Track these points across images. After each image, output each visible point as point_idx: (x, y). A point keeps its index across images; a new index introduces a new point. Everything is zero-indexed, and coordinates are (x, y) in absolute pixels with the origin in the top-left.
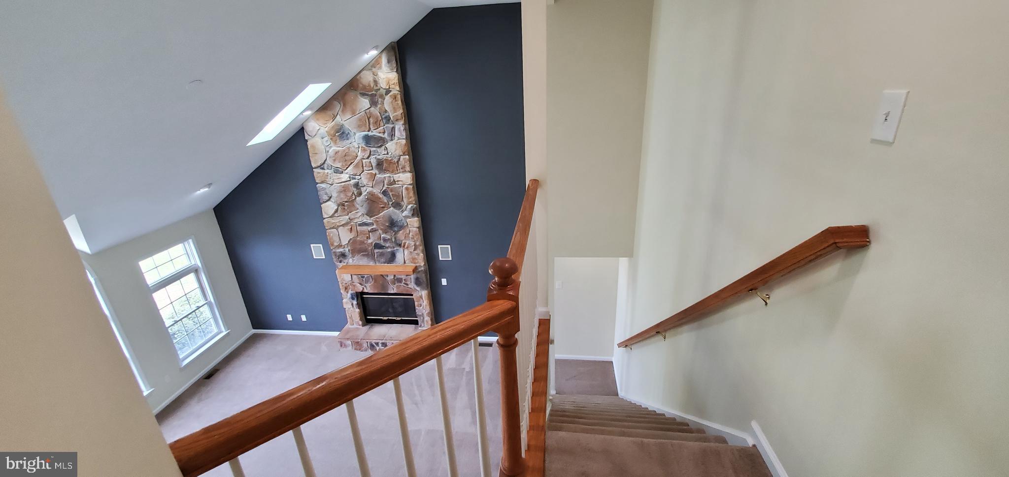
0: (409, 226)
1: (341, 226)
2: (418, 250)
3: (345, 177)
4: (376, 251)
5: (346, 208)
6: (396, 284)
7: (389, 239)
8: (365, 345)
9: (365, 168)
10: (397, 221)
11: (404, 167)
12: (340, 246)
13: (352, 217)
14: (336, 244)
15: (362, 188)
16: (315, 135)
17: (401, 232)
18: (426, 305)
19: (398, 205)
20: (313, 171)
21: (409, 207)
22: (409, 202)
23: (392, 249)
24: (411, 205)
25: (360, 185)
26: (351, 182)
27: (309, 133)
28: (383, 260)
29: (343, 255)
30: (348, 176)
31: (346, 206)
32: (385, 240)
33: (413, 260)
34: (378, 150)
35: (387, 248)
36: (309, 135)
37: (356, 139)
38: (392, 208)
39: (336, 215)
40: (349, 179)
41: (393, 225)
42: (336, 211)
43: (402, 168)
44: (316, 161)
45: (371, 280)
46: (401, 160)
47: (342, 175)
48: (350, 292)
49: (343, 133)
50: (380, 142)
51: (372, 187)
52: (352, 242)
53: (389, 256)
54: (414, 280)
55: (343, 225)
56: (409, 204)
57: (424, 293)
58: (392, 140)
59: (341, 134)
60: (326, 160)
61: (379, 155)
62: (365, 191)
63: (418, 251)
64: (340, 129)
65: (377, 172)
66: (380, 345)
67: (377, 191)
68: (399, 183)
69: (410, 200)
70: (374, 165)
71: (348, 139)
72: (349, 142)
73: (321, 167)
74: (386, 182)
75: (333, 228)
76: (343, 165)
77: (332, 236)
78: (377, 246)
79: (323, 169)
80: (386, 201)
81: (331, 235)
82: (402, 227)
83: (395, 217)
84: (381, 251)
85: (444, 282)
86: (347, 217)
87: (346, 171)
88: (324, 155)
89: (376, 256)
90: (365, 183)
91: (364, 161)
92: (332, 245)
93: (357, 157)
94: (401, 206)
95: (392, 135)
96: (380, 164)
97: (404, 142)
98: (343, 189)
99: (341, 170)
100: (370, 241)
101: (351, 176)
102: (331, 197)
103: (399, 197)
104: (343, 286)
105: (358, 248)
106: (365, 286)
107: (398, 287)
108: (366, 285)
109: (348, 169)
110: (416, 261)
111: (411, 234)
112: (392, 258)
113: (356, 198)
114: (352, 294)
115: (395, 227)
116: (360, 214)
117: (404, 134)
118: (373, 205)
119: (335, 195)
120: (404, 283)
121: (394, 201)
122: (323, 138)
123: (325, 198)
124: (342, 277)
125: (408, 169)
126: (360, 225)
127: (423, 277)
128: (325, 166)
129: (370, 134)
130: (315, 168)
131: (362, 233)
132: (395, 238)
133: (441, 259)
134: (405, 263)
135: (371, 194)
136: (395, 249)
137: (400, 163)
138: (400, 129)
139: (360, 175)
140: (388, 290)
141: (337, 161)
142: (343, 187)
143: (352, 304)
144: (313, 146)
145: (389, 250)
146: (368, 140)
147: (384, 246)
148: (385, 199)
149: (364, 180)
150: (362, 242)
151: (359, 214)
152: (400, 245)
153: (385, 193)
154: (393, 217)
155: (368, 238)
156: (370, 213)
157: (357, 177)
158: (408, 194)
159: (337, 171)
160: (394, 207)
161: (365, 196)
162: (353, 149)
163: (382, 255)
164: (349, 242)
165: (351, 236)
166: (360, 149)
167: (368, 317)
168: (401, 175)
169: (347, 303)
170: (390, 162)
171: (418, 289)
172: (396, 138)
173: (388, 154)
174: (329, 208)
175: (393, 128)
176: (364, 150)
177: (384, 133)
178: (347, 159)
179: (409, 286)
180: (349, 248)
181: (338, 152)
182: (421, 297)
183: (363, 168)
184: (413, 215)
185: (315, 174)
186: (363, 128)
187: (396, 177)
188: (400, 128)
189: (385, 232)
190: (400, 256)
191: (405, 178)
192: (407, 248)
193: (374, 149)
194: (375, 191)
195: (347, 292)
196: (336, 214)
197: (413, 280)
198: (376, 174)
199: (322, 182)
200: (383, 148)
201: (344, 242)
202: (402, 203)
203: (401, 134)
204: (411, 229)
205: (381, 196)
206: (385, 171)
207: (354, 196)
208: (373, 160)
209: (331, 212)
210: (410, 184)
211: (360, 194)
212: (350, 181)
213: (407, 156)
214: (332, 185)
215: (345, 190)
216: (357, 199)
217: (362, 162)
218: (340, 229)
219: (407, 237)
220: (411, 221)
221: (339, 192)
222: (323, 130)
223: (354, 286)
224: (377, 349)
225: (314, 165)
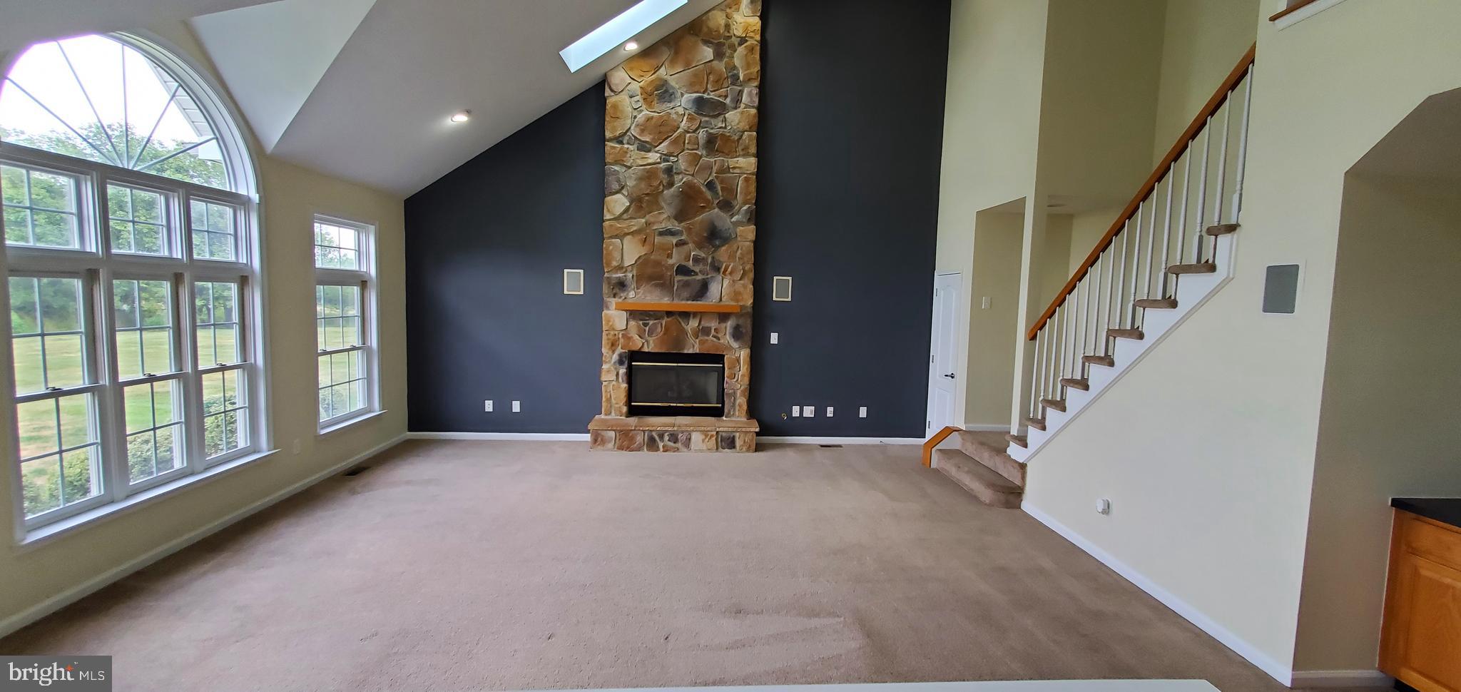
0: (739, 239)
1: (628, 234)
2: (746, 279)
3: (653, 157)
4: (679, 278)
5: (644, 205)
6: (700, 338)
7: (703, 259)
8: (639, 439)
9: (686, 146)
10: (721, 230)
11: (746, 148)
12: (620, 268)
13: (652, 220)
14: (615, 264)
15: (675, 176)
16: (622, 91)
17: (724, 248)
18: (742, 375)
19: (726, 206)
20: (604, 145)
21: (745, 208)
22: (743, 207)
23: (704, 277)
24: (747, 206)
25: (674, 171)
26: (661, 165)
27: (614, 88)
28: (686, 294)
29: (622, 285)
30: (659, 155)
31: (641, 203)
32: (697, 260)
33: (736, 295)
34: (713, 121)
35: (696, 274)
36: (612, 90)
37: (684, 101)
38: (716, 210)
39: (625, 216)
40: (659, 160)
41: (714, 236)
42: (626, 211)
43: (743, 150)
44: (614, 129)
45: (659, 329)
46: (744, 137)
47: (650, 154)
48: (619, 351)
49: (666, 91)
50: (718, 109)
51: (693, 175)
52: (642, 263)
53: (697, 287)
54: (731, 331)
55: (632, 233)
56: (745, 204)
57: (744, 354)
58: (736, 108)
59: (662, 92)
60: (630, 128)
61: (712, 129)
62: (679, 181)
64: (663, 86)
65: (704, 152)
66: (666, 438)
67: (699, 181)
68: (736, 171)
69: (748, 198)
70: (701, 142)
71: (670, 102)
72: (672, 105)
73: (618, 141)
74: (715, 169)
75: (616, 237)
76: (653, 139)
77: (612, 250)
78: (682, 270)
79: (621, 143)
80: (710, 198)
81: (611, 247)
82: (726, 240)
83: (719, 224)
84: (684, 278)
85: (774, 338)
86: (643, 220)
87: (657, 149)
88: (629, 121)
89: (675, 288)
90: (683, 167)
91: (688, 135)
92: (609, 264)
93: (678, 128)
94: (731, 207)
95: (737, 101)
96: (711, 141)
97: (754, 111)
98: (647, 175)
99: (648, 146)
100: (670, 262)
101: (663, 157)
102: (623, 188)
103: (730, 190)
104: (608, 339)
105: (650, 273)
106: (647, 341)
107: (702, 343)
108: (649, 339)
109: (663, 145)
110: (741, 298)
111: (739, 251)
112: (703, 289)
113: (663, 191)
114: (620, 355)
115: (717, 239)
116: (665, 216)
117: (755, 101)
118: (689, 202)
119: (631, 183)
120: (714, 336)
121: (721, 198)
122: (630, 97)
123: (616, 186)
124: (611, 323)
125: (753, 150)
126: (661, 234)
127: (747, 325)
128: (625, 139)
129: (706, 96)
130: (610, 140)
131: (662, 248)
132: (713, 258)
133: (774, 299)
134: (721, 300)
135: (688, 187)
136: (709, 276)
137: (741, 142)
138: (750, 95)
139: (677, 156)
140: (683, 349)
141: (646, 133)
142: (647, 172)
143: (617, 374)
144: (615, 107)
145: (700, 277)
146: (700, 104)
147: (693, 271)
148: (709, 195)
149: (682, 164)
150: (658, 263)
151: (663, 219)
152: (717, 270)
153: (710, 185)
154: (716, 223)
155: (669, 256)
156: (680, 216)
157: (672, 158)
158: (747, 187)
159: (644, 147)
160: (720, 208)
161: (679, 187)
162: (674, 116)
163: (685, 285)
164: (636, 262)
165: (643, 251)
166: (685, 118)
167: (633, 404)
168: (740, 159)
169: (608, 371)
170: (725, 139)
171: (735, 345)
172: (742, 106)
173: (725, 128)
174: (617, 203)
175: (741, 92)
176: (691, 119)
177: (726, 97)
178: (662, 129)
179: (722, 341)
180: (635, 273)
181: (652, 118)
182: (738, 360)
183: (684, 146)
184: (748, 221)
185: (607, 149)
186: (696, 88)
187: (732, 162)
188: (751, 91)
189: (700, 246)
190: (714, 289)
191: (747, 163)
192: (731, 274)
193: (707, 119)
194: (696, 181)
195: (613, 352)
196: (625, 215)
197: (729, 330)
198: (701, 157)
199: (616, 162)
200: (721, 118)
201: (629, 261)
202: (734, 203)
203: (751, 99)
204: (740, 244)
205: (704, 189)
206: (720, 152)
207: (661, 187)
208: (702, 134)
209: (619, 210)
210: (752, 174)
211: (671, 184)
212: (659, 163)
213: (755, 133)
214: (630, 167)
215: (649, 175)
216: (665, 192)
217: (685, 136)
218: (627, 239)
219: (732, 257)
220: (743, 231)
221: (640, 179)
222: (635, 87)
223: (630, 338)
224: (661, 445)
225: (608, 134)
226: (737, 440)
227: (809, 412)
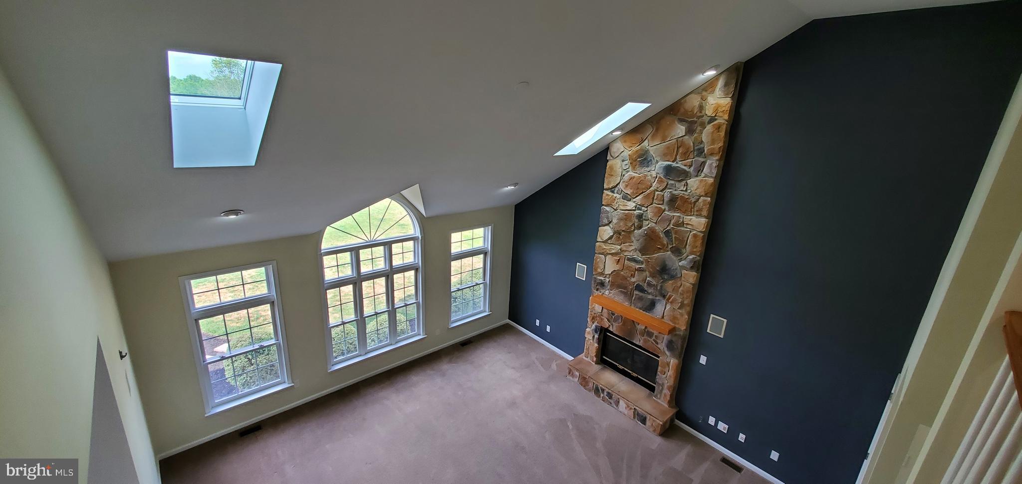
0: (683, 279)
1: (610, 254)
2: (684, 309)
3: (631, 205)
4: (636, 292)
5: (621, 237)
6: (644, 337)
7: (654, 285)
8: (591, 385)
9: (654, 202)
10: (670, 269)
11: (700, 210)
12: (602, 274)
13: (624, 249)
14: (599, 270)
15: (644, 222)
16: (617, 157)
17: (670, 282)
18: (670, 376)
19: (677, 251)
20: (603, 193)
21: (691, 257)
22: (692, 253)
23: (654, 297)
24: (693, 256)
25: (644, 218)
26: (635, 212)
27: (612, 154)
28: (639, 305)
29: (602, 284)
30: (634, 204)
31: (621, 235)
32: (649, 284)
33: (674, 319)
34: (677, 185)
35: (649, 294)
36: (611, 156)
37: (656, 169)
38: (669, 253)
39: (609, 242)
40: (634, 208)
41: (664, 271)
42: (611, 238)
43: (697, 211)
44: (609, 183)
45: (620, 321)
46: (700, 201)
47: (629, 203)
48: (596, 324)
49: (645, 159)
50: (682, 175)
51: (656, 223)
52: (615, 274)
53: (648, 304)
54: (667, 342)
55: (612, 254)
56: (691, 253)
57: (673, 362)
58: (697, 176)
59: (642, 159)
60: (619, 183)
61: (676, 190)
62: (646, 225)
63: (683, 311)
64: (644, 154)
65: (667, 208)
66: (606, 393)
67: (659, 229)
68: (688, 226)
69: (695, 250)
70: (666, 199)
71: (648, 167)
72: (648, 169)
73: (612, 190)
74: (673, 222)
75: (602, 254)
76: (632, 193)
77: (598, 262)
78: (639, 288)
79: (613, 192)
80: (666, 243)
81: (598, 260)
82: (673, 277)
83: (669, 263)
84: (641, 294)
85: (703, 360)
86: (619, 247)
87: (634, 200)
88: (619, 178)
89: (633, 298)
90: (650, 217)
91: (657, 193)
92: (596, 270)
93: (650, 187)
94: (680, 253)
95: (699, 171)
96: (673, 200)
97: (711, 180)
98: (625, 217)
99: (629, 197)
100: (633, 280)
101: (638, 206)
102: (610, 222)
103: (682, 242)
104: (591, 314)
105: (619, 282)
106: (612, 325)
107: (645, 341)
108: (614, 323)
109: (638, 198)
110: (677, 322)
111: (681, 289)
112: (652, 305)
113: (634, 230)
114: (596, 327)
115: (666, 274)
116: (633, 248)
117: (715, 172)
118: (650, 242)
119: (615, 221)
120: (654, 340)
121: (674, 245)
122: (623, 161)
123: (605, 221)
124: (593, 306)
125: (705, 213)
126: (629, 259)
128: (616, 189)
129: (674, 164)
130: (607, 189)
131: (629, 268)
132: (661, 287)
133: (708, 331)
134: (663, 317)
135: (652, 231)
136: (657, 298)
137: (697, 203)
138: (711, 166)
139: (647, 207)
140: (633, 340)
141: (628, 187)
142: (626, 215)
143: (594, 337)
144: (611, 168)
145: (650, 297)
146: (668, 170)
147: (646, 291)
148: (665, 241)
149: (650, 214)
150: (625, 278)
151: (632, 249)
152: (664, 297)
153: (667, 233)
154: (667, 263)
155: (633, 276)
156: (643, 250)
157: (643, 208)
158: (695, 242)
159: (626, 198)
160: (672, 252)
161: (645, 230)
162: (649, 177)
163: (640, 299)
164: (612, 273)
165: (617, 267)
166: (657, 179)
167: (604, 357)
168: (693, 218)
169: (589, 333)
170: (685, 200)
171: (667, 353)
172: (703, 175)
173: (686, 190)
174: (606, 232)
175: (704, 163)
176: (661, 181)
177: (690, 166)
178: (640, 187)
179: (659, 346)
180: (610, 279)
181: (634, 178)
182: (668, 364)
183: (653, 201)
184: (692, 268)
185: (604, 195)
186: (668, 157)
187: (687, 219)
188: (711, 164)
189: (653, 276)
190: (659, 308)
191: (698, 223)
192: (671, 302)
193: (672, 182)
194: (657, 228)
195: (593, 323)
196: (610, 240)
197: (665, 341)
198: (664, 210)
199: (607, 205)
200: (683, 183)
201: (608, 271)
202: (684, 251)
203: (711, 171)
204: (683, 283)
205: (662, 235)
207: (633, 228)
208: (667, 194)
209: (606, 237)
210: (701, 232)
211: (640, 227)
212: (635, 210)
213: (709, 199)
214: (616, 210)
215: (626, 218)
216: (636, 231)
217: (654, 193)
218: (608, 257)
219: (675, 290)
220: (687, 274)
221: (620, 219)
222: (627, 153)
223: (602, 319)
224: (602, 395)
225: (606, 186)
226: (647, 420)
227: (722, 427)
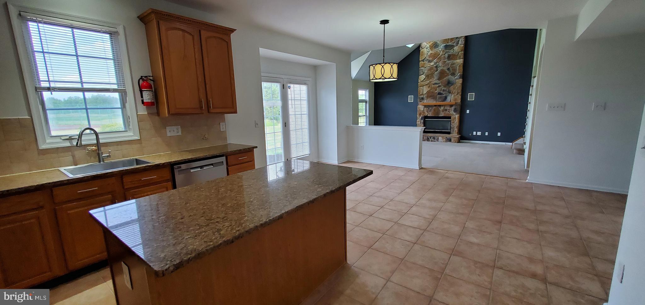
0: (457, 83)
1: (425, 85)
3: (432, 64)
4: (438, 96)
5: (429, 77)
6: (444, 112)
7: (446, 90)
8: (425, 138)
9: (442, 59)
12: (422, 94)
13: (431, 81)
14: (421, 93)
16: (424, 47)
17: (452, 86)
18: (457, 122)
19: (453, 74)
22: (459, 73)
25: (438, 67)
26: (434, 66)
28: (440, 100)
29: (423, 99)
31: (428, 77)
32: (444, 90)
33: (455, 100)
34: (450, 51)
35: (443, 94)
36: (422, 48)
37: (441, 47)
39: (424, 81)
41: (449, 83)
42: (424, 79)
43: (459, 57)
44: (422, 58)
45: (432, 110)
46: (459, 54)
48: (421, 116)
49: (437, 45)
50: (452, 47)
51: (443, 67)
52: (428, 92)
53: (444, 98)
57: (457, 116)
58: (457, 46)
60: (426, 57)
61: (450, 53)
62: (439, 69)
63: (458, 95)
64: (435, 44)
65: (447, 60)
66: (432, 138)
67: (445, 68)
68: (456, 64)
69: (460, 71)
70: (446, 57)
71: (437, 48)
73: (423, 61)
74: (450, 64)
75: (421, 86)
76: (432, 59)
78: (439, 94)
79: (424, 61)
80: (448, 73)
81: (420, 89)
82: (453, 84)
83: (451, 80)
84: (440, 96)
85: (468, 112)
86: (429, 81)
87: (433, 61)
88: (426, 55)
89: (437, 99)
91: (442, 56)
92: (419, 94)
93: (440, 54)
95: (458, 43)
96: (449, 57)
97: (463, 45)
99: (431, 61)
100: (436, 92)
101: (435, 63)
102: (424, 73)
103: (455, 70)
104: (419, 113)
105: (430, 95)
106: (429, 113)
109: (435, 60)
110: (457, 100)
111: (457, 87)
112: (446, 98)
113: (435, 73)
114: (422, 117)
116: (435, 79)
117: (463, 42)
118: (442, 74)
119: (426, 72)
120: (448, 111)
121: (452, 72)
122: (427, 49)
123: (422, 73)
124: (420, 109)
125: (462, 57)
126: (434, 84)
127: (459, 109)
128: (425, 60)
129: (448, 44)
130: (421, 61)
131: (434, 88)
132: (449, 89)
133: (468, 100)
134: (451, 101)
135: (442, 70)
136: (447, 95)
140: (439, 115)
141: (430, 57)
143: (421, 122)
144: (422, 52)
145: (445, 95)
146: (446, 47)
148: (448, 72)
150: (433, 92)
151: (435, 80)
152: (450, 93)
153: (448, 69)
154: (450, 80)
155: (436, 90)
156: (439, 79)
157: (437, 63)
158: (459, 68)
160: (451, 75)
161: (439, 71)
162: (439, 51)
163: (440, 98)
165: (429, 89)
167: (427, 130)
168: (458, 60)
169: (419, 121)
170: (454, 55)
171: (455, 114)
172: (459, 45)
173: (454, 52)
174: (422, 77)
175: (459, 41)
176: (443, 51)
177: (454, 43)
178: (434, 56)
179: (450, 113)
180: (426, 95)
181: (432, 53)
182: (455, 118)
184: (460, 78)
185: (420, 63)
186: (445, 42)
188: (462, 40)
189: (445, 87)
190: (449, 98)
191: (460, 61)
192: (454, 93)
193: (448, 50)
197: (453, 109)
199: (422, 67)
200: (452, 49)
201: (425, 92)
202: (456, 73)
204: (457, 85)
205: (446, 70)
206: (452, 59)
208: (446, 55)
209: (422, 79)
210: (461, 64)
211: (437, 70)
213: (463, 52)
214: (426, 67)
215: (431, 69)
218: (424, 87)
219: (454, 88)
220: (457, 81)
221: (429, 70)
222: (428, 46)
223: (424, 113)
224: (430, 140)
225: (420, 60)
226: (452, 139)
227: (479, 133)
